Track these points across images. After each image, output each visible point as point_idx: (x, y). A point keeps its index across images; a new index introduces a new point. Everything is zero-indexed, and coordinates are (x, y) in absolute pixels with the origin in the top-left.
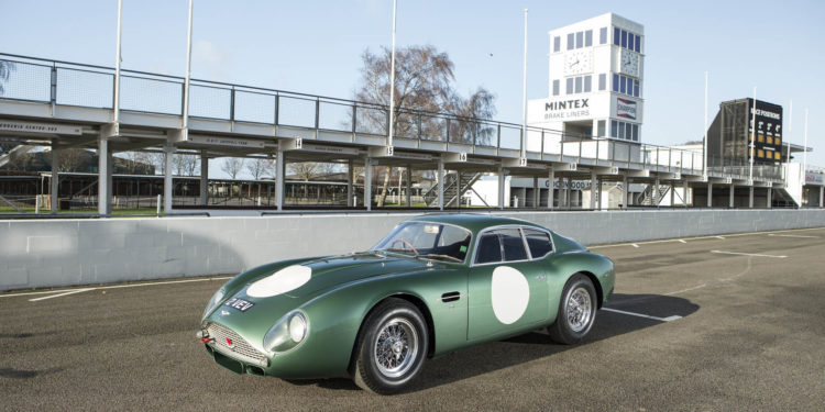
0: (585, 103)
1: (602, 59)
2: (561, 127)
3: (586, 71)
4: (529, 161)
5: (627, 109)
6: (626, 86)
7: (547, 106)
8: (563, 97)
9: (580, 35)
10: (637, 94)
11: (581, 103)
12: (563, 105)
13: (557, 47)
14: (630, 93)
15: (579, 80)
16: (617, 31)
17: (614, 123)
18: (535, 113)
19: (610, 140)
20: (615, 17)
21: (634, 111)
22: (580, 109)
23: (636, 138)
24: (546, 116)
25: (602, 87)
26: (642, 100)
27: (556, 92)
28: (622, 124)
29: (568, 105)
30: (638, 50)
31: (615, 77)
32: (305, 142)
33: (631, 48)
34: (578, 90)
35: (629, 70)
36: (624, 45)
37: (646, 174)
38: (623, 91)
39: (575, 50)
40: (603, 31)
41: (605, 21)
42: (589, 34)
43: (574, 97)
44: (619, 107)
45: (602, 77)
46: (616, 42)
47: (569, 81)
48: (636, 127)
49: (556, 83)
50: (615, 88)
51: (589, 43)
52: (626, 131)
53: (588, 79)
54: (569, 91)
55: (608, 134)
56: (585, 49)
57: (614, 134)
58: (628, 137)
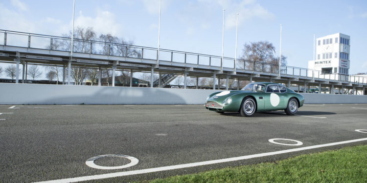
0: (330, 62)
1: (336, 48)
2: (321, 70)
3: (330, 51)
4: (315, 81)
5: (344, 64)
6: (344, 56)
7: (316, 63)
8: (321, 60)
9: (328, 40)
10: (348, 59)
11: (328, 62)
12: (321, 63)
13: (319, 44)
14: (345, 58)
15: (327, 55)
16: (341, 39)
17: (340, 68)
18: (311, 65)
19: (339, 74)
20: (340, 34)
21: (347, 64)
22: (328, 64)
23: (347, 73)
24: (315, 66)
25: (336, 57)
26: (349, 61)
27: (319, 58)
28: (343, 69)
29: (323, 62)
30: (348, 44)
31: (341, 53)
32: (261, 75)
33: (346, 44)
34: (327, 58)
35: (346, 51)
36: (343, 43)
37: (351, 85)
38: (343, 58)
39: (326, 45)
40: (336, 39)
41: (337, 36)
42: (331, 40)
43: (325, 60)
44: (342, 63)
45: (336, 54)
46: (341, 42)
47: (324, 55)
48: (347, 70)
49: (319, 55)
50: (340, 57)
51: (331, 42)
52: (344, 71)
53: (331, 54)
54: (324, 58)
55: (338, 72)
56: (329, 45)
57: (340, 72)
58: (345, 73)
